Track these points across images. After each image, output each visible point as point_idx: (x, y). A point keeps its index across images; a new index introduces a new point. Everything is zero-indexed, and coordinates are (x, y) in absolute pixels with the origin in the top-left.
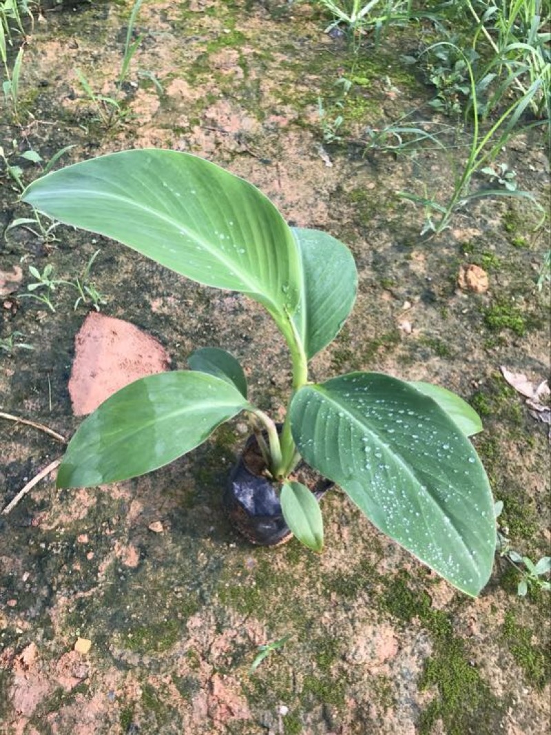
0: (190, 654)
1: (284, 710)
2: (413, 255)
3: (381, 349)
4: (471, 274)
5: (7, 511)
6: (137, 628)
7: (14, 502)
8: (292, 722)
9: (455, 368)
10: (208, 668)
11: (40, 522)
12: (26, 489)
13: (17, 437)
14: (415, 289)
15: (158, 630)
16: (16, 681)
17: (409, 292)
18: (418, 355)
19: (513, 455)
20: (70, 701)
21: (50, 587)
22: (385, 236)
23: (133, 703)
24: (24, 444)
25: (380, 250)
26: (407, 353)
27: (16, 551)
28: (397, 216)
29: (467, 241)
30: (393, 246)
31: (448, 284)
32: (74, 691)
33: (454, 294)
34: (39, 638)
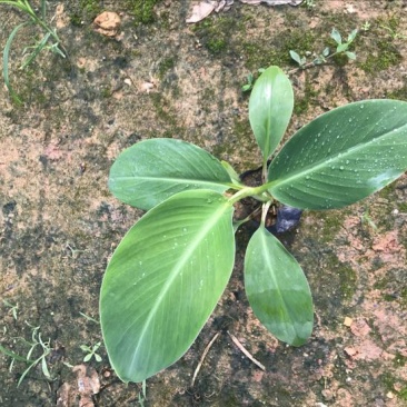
0: (360, 262)
1: (396, 211)
2: (80, 66)
3: (165, 109)
4: (104, 25)
5: (263, 368)
6: (342, 291)
7: (258, 364)
8: (403, 208)
9: (184, 57)
10: (369, 252)
11: (273, 347)
12: (250, 357)
13: (213, 363)
14: (113, 72)
15: (344, 279)
16: (363, 358)
17: (116, 77)
18: (173, 82)
19: (256, 33)
20: (377, 329)
21: (313, 341)
22: (60, 86)
23: (382, 294)
24: (218, 359)
25: (74, 92)
26: (171, 91)
27: (289, 361)
28: (41, 72)
29: (68, 18)
30: (70, 80)
31: (110, 44)
32: (371, 326)
33: (120, 42)
34: (341, 346)
